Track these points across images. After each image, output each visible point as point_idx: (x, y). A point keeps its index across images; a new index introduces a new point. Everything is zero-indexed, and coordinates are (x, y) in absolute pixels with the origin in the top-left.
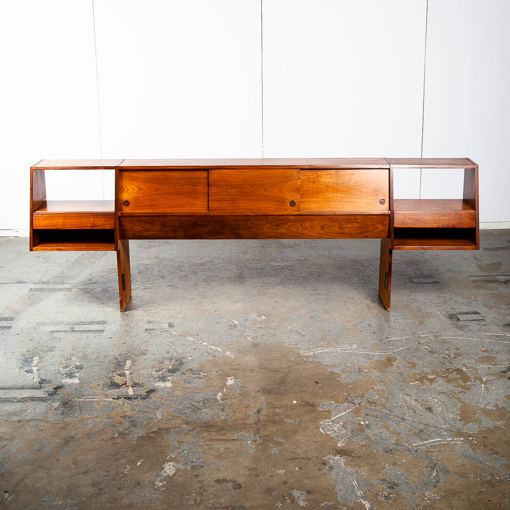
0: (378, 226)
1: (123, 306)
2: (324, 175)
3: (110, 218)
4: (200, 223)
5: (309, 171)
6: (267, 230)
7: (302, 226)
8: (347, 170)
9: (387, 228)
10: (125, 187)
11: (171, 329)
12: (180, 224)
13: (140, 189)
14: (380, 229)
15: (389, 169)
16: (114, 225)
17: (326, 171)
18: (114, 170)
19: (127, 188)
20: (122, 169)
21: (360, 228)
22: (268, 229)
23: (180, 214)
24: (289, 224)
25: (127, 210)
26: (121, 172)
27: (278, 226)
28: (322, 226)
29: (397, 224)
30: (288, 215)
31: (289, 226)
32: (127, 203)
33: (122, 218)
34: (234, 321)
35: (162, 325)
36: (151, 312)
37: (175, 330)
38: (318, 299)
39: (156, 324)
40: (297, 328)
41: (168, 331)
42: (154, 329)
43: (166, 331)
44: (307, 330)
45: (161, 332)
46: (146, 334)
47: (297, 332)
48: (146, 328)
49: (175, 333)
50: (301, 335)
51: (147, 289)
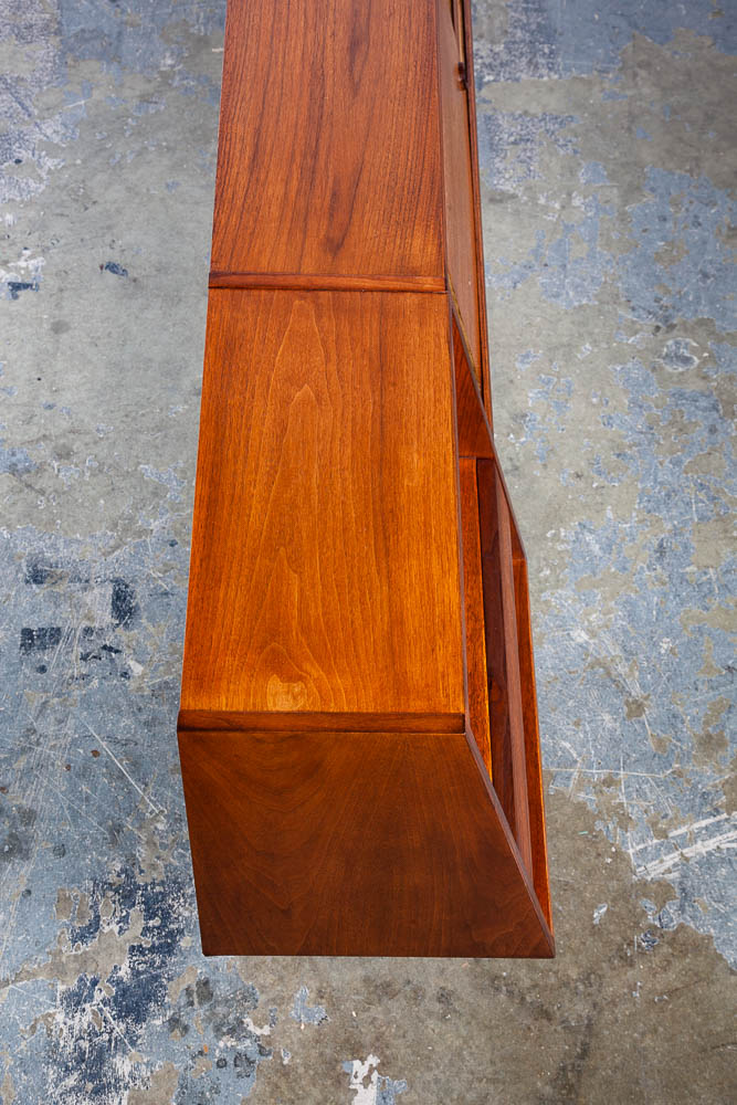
11: (123, 635)
35: (88, 598)
36: (42, 492)
37: (138, 642)
38: (682, 395)
39: (61, 588)
40: (606, 637)
41: (110, 649)
42: (59, 629)
43: (105, 647)
44: (648, 659)
45: (84, 658)
46: (26, 671)
47: (609, 674)
48: (25, 625)
49: (137, 669)
50: (627, 703)
51: (22, 293)
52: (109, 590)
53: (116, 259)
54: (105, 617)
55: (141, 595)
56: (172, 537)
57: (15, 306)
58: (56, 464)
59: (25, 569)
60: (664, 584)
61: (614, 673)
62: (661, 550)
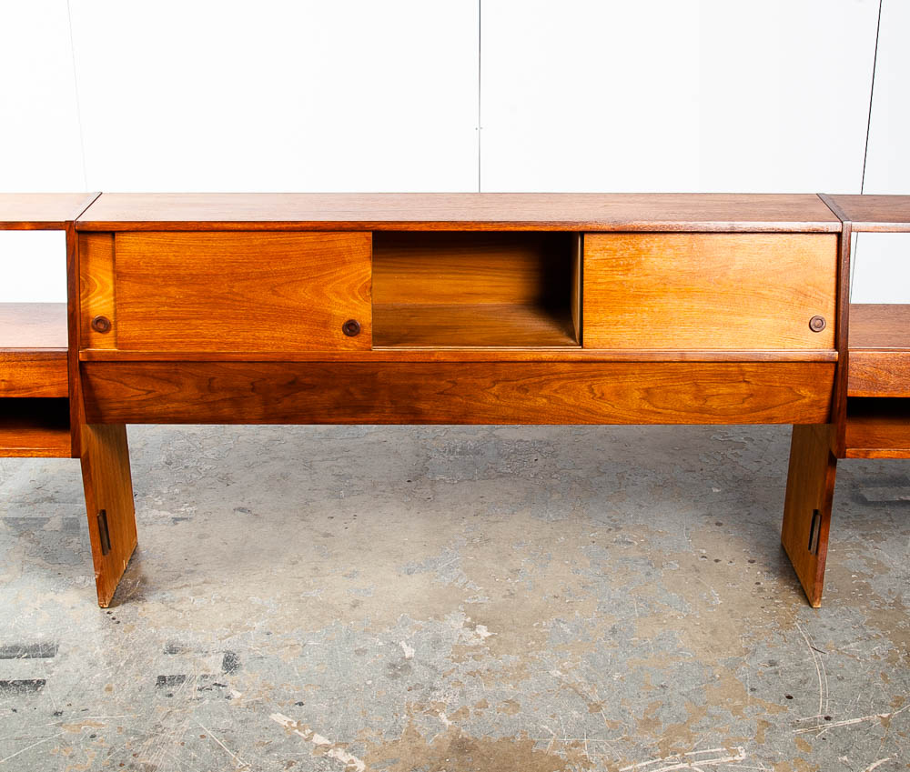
0: (803, 392)
1: (104, 594)
2: (654, 249)
3: (56, 366)
4: (308, 380)
5: (614, 236)
6: (494, 400)
7: (592, 391)
8: (720, 236)
9: (826, 397)
10: (96, 281)
11: (229, 678)
12: (252, 384)
14: (807, 400)
15: (839, 235)
16: (66, 387)
17: (662, 236)
18: (63, 233)
19: (101, 282)
20: (85, 228)
21: (752, 395)
22: (497, 397)
23: (251, 358)
24: (556, 385)
25: (103, 345)
26: (81, 237)
27: (525, 389)
28: (647, 390)
29: (856, 390)
30: (551, 362)
31: (556, 391)
32: (102, 325)
33: (90, 368)
34: (404, 646)
35: (206, 660)
36: (182, 611)
37: (239, 682)
38: (626, 559)
39: (188, 656)
40: (575, 674)
41: (220, 685)
42: (184, 676)
43: (216, 684)
44: (604, 683)
45: (200, 690)
46: (159, 697)
47: (577, 691)
48: (160, 674)
49: (237, 695)
50: (589, 705)
51: (181, 523)
52: (222, 656)
53: (244, 505)
54: (219, 669)
55: (243, 658)
56: (268, 630)
57: (175, 527)
58: (192, 598)
59: (164, 647)
60: (616, 646)
61: (580, 691)
62: (614, 631)
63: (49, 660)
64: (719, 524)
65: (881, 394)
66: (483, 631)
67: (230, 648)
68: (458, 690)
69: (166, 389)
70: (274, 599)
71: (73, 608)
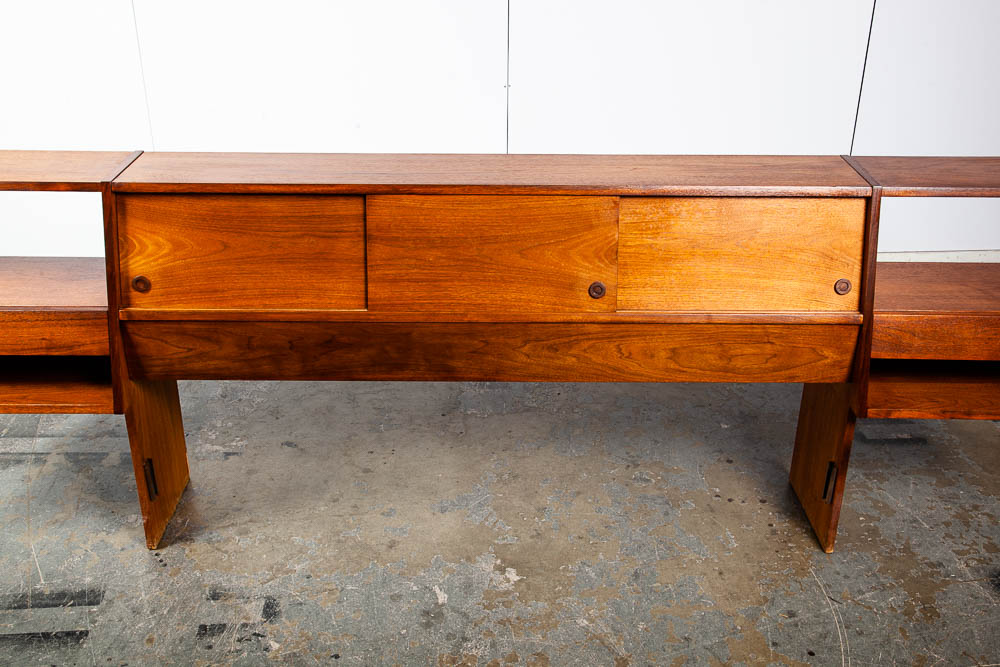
0: (826, 353)
2: (684, 214)
3: (96, 325)
4: (344, 339)
5: (645, 200)
6: (525, 359)
7: (620, 351)
8: (749, 201)
9: (848, 357)
10: (134, 241)
11: (268, 627)
12: (290, 342)
13: (177, 246)
14: (827, 361)
15: (868, 200)
16: (107, 346)
17: (692, 200)
18: (99, 195)
19: (140, 242)
20: (121, 189)
21: (775, 356)
22: (528, 356)
23: (290, 317)
24: (585, 345)
25: (143, 305)
26: (118, 200)
27: (554, 349)
28: (673, 350)
29: (879, 352)
30: (582, 323)
31: (585, 350)
32: (143, 285)
33: (131, 328)
34: (438, 591)
35: (247, 607)
36: (226, 552)
37: (278, 631)
38: (645, 497)
39: (231, 602)
40: (601, 624)
41: (259, 635)
42: (225, 625)
43: (255, 634)
44: (630, 634)
45: (239, 640)
46: (199, 649)
47: (603, 643)
48: (202, 623)
49: (275, 646)
50: (616, 659)
51: (231, 458)
52: (263, 602)
53: (291, 439)
54: (257, 616)
55: (283, 605)
56: (309, 573)
57: (227, 463)
58: (237, 538)
59: (207, 593)
60: (639, 593)
61: (606, 642)
62: (636, 575)
63: (95, 609)
64: (730, 461)
65: (905, 356)
66: (513, 575)
67: (271, 593)
68: (489, 640)
69: (207, 347)
70: (315, 539)
71: (123, 549)
